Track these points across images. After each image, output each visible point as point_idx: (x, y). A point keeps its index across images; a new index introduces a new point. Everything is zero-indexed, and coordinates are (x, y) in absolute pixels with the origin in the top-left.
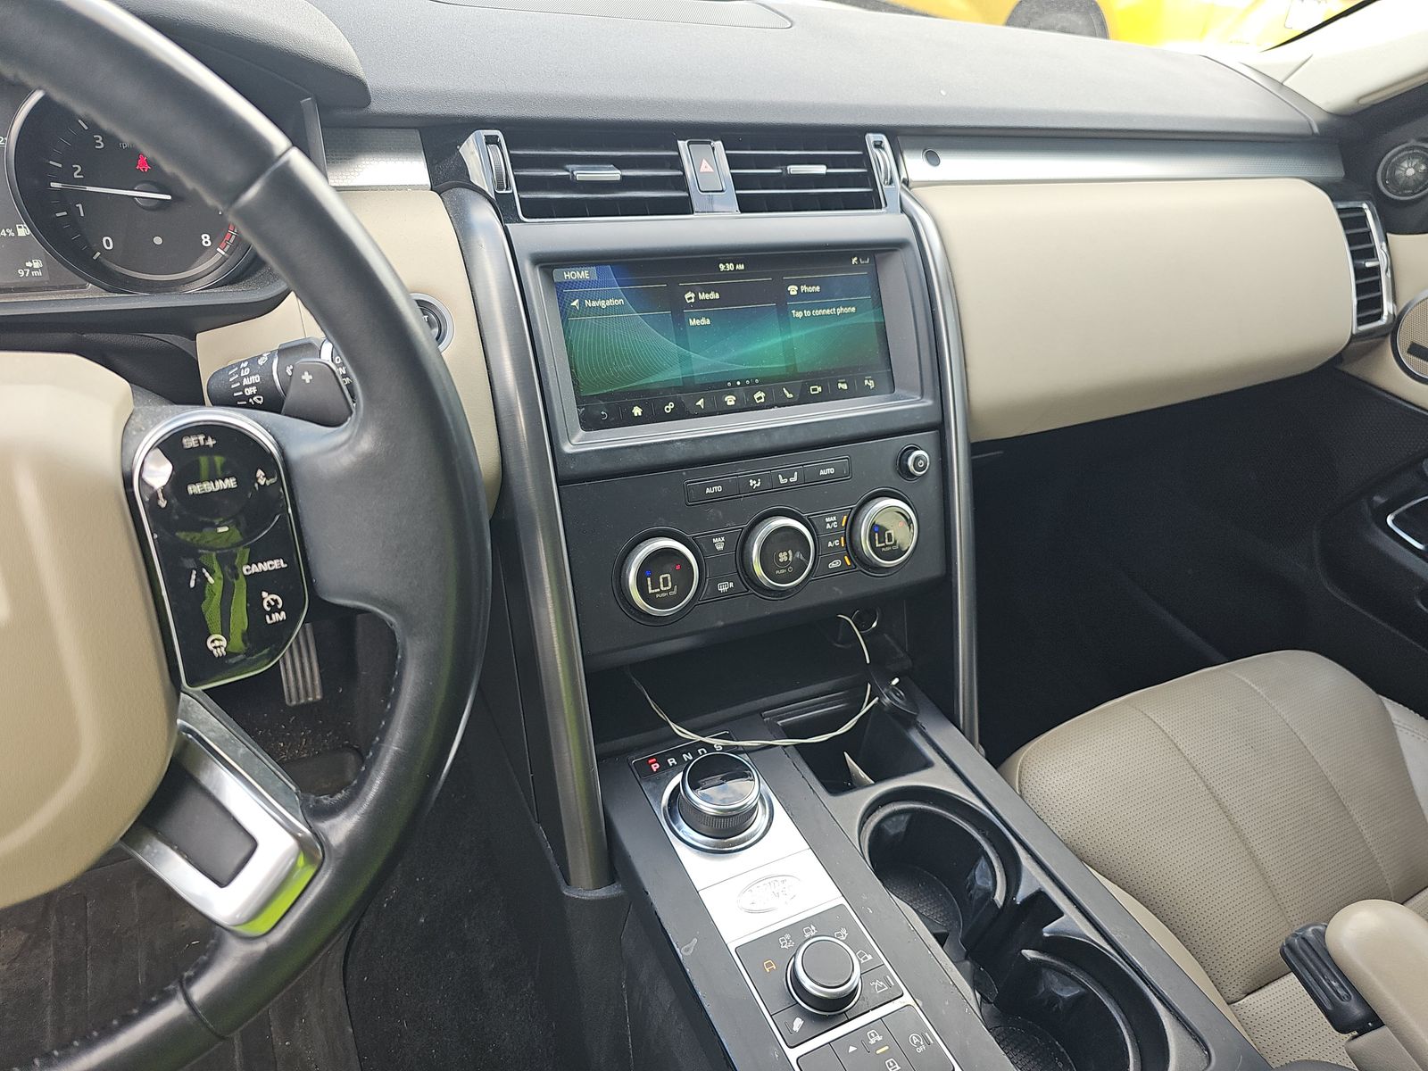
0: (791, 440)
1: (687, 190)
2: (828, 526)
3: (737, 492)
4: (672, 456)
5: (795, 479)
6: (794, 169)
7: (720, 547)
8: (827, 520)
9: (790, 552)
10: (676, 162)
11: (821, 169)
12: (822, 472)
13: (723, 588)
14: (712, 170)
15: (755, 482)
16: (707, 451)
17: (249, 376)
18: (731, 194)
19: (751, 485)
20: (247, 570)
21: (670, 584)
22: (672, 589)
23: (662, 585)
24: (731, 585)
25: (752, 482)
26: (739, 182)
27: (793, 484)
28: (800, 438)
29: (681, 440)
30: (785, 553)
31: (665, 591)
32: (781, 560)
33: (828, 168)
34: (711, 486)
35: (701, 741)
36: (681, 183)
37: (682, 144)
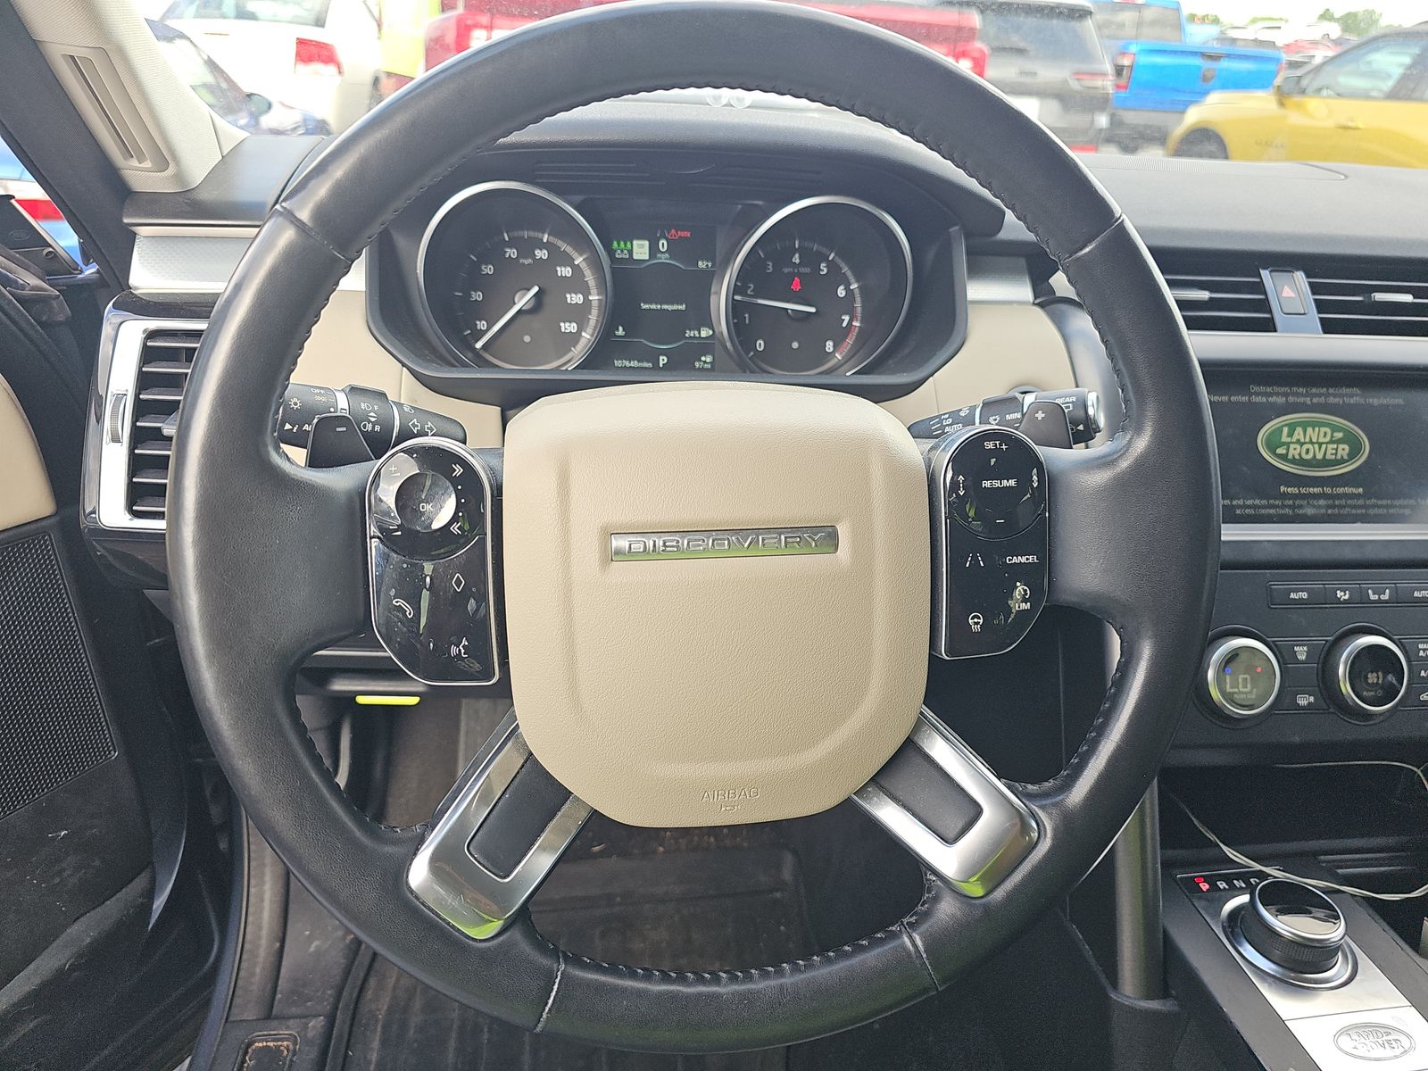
0: (1384, 555)
1: (1270, 312)
2: (1421, 653)
3: (1323, 601)
4: (1259, 556)
5: (1386, 597)
6: (1380, 297)
7: (1302, 657)
8: (1421, 646)
9: (1380, 674)
10: (1260, 287)
11: (1408, 298)
12: (1416, 594)
13: (1303, 700)
14: (1293, 295)
15: (1342, 594)
16: (1294, 555)
17: (951, 425)
18: (1314, 316)
19: (1339, 596)
20: (1010, 560)
21: (1249, 686)
22: (1251, 692)
23: (1240, 686)
24: (1312, 699)
25: (1339, 594)
26: (1321, 307)
27: (1386, 602)
28: (1395, 554)
29: (1269, 541)
30: (1375, 674)
31: (1243, 693)
32: (1370, 681)
33: (1414, 298)
34: (1296, 591)
35: (1261, 871)
36: (1264, 305)
37: (1265, 274)
